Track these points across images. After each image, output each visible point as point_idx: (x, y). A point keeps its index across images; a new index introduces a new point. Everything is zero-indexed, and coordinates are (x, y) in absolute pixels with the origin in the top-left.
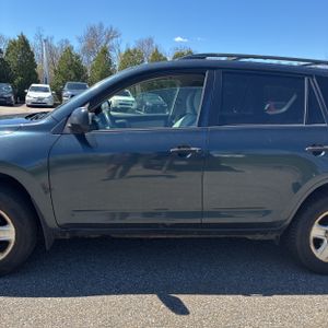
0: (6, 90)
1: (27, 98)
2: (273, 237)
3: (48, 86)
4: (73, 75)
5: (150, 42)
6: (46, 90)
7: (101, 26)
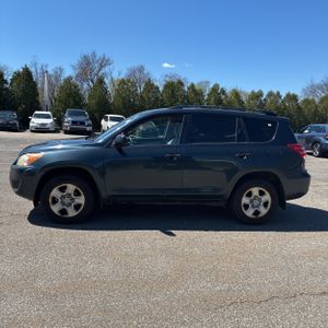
0: (11, 116)
1: (31, 124)
2: (222, 204)
3: (49, 113)
4: (72, 103)
5: (141, 69)
6: (47, 117)
7: (94, 55)
